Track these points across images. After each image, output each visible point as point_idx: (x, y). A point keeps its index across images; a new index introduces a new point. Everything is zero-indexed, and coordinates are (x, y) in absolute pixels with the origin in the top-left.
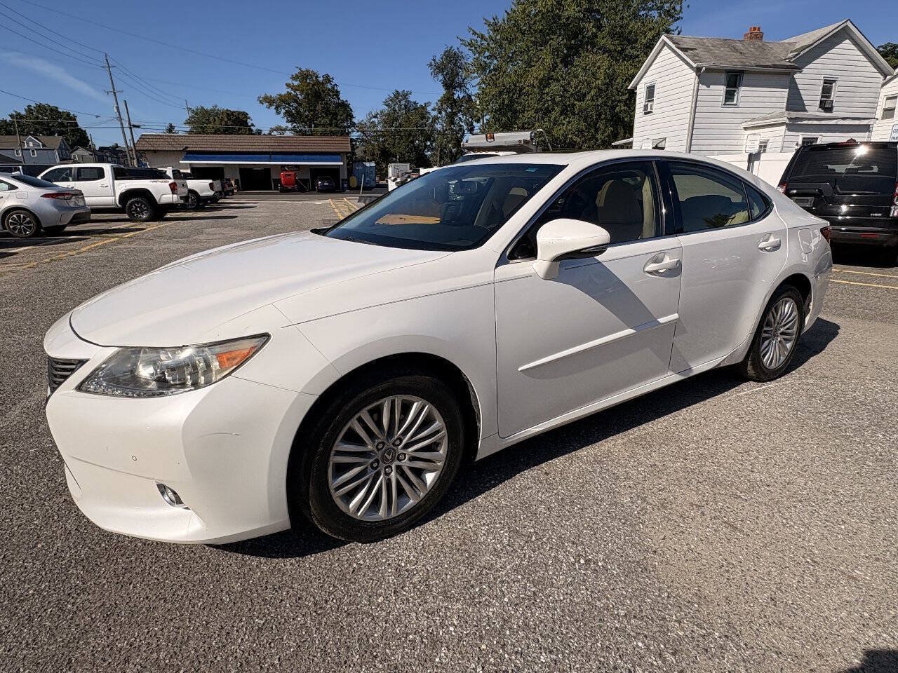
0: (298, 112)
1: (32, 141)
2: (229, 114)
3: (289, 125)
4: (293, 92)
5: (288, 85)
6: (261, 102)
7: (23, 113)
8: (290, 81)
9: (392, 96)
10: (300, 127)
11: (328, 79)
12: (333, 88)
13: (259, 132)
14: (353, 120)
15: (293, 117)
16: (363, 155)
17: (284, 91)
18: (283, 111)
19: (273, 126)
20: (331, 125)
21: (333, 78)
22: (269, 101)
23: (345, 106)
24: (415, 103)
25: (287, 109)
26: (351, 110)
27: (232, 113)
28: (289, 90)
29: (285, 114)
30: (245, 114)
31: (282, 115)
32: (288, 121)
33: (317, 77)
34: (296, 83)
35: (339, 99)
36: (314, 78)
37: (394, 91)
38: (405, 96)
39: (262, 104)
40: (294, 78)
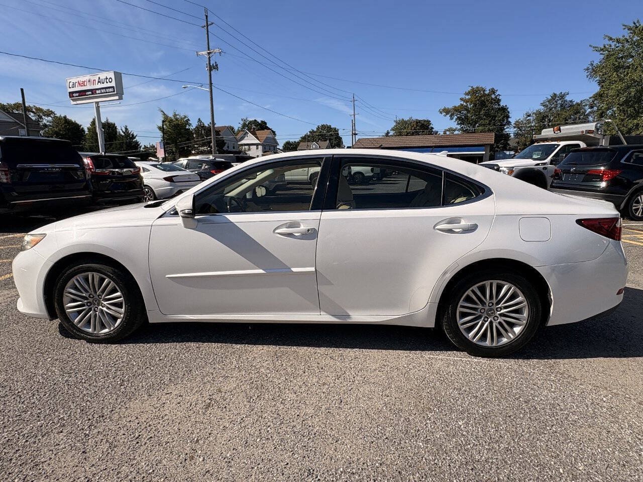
0: (466, 117)
1: (315, 144)
2: (418, 122)
3: (459, 127)
4: (465, 104)
5: (461, 99)
6: (441, 113)
7: (315, 130)
8: (463, 96)
9: (550, 98)
10: (465, 127)
11: (493, 91)
12: (496, 97)
13: (437, 132)
14: (510, 120)
15: (461, 121)
16: (516, 145)
17: (458, 103)
18: (456, 117)
19: (447, 128)
20: (489, 124)
21: (497, 91)
22: (446, 111)
23: (504, 110)
24: (571, 101)
25: (459, 116)
26: (509, 112)
27: (420, 121)
28: (462, 103)
29: (456, 119)
30: (429, 122)
31: (454, 119)
32: (458, 124)
33: (484, 91)
34: (467, 97)
35: (499, 105)
36: (482, 92)
37: (551, 94)
38: (562, 96)
39: (442, 114)
40: (467, 94)
